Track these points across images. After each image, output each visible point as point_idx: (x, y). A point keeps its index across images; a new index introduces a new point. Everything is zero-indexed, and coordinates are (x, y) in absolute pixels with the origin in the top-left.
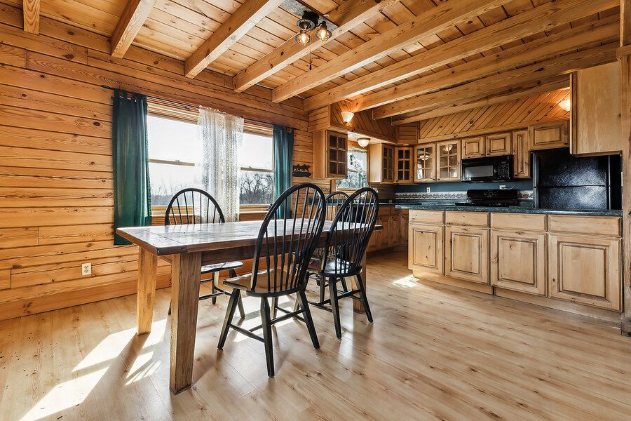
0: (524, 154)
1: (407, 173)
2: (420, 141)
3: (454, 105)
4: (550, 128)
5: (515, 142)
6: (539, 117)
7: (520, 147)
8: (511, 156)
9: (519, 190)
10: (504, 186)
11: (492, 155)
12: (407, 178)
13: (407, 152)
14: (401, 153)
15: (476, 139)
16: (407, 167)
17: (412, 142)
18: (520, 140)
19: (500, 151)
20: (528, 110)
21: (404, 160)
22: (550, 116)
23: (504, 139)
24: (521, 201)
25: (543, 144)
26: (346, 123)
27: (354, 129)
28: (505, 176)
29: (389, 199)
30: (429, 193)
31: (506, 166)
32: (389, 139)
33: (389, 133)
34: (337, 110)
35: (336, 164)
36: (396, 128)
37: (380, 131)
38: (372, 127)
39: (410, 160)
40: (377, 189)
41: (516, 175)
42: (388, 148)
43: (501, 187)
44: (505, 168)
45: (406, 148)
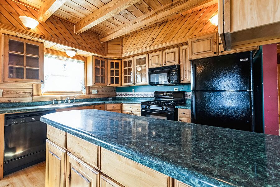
0: (187, 64)
1: (117, 79)
2: (123, 56)
3: (135, 23)
4: (203, 40)
5: (181, 55)
6: (196, 33)
7: (184, 58)
8: (179, 66)
9: (186, 92)
10: (177, 89)
11: (167, 65)
12: (117, 82)
13: (117, 64)
14: (112, 64)
15: (157, 53)
16: (117, 75)
17: (118, 56)
18: (184, 53)
19: (172, 61)
20: (188, 28)
21: (114, 69)
22: (204, 31)
23: (174, 52)
24: (187, 99)
25: (198, 53)
26: (28, 29)
27: (44, 37)
28: (175, 81)
29: (109, 97)
30: (133, 93)
31: (175, 73)
32: (96, 52)
33: (96, 47)
34: (12, 13)
35: (23, 69)
36: (105, 45)
37: (85, 45)
38: (74, 40)
39: (119, 69)
40: (96, 90)
41: (182, 81)
42: (101, 60)
43: (175, 89)
44: (175, 75)
45: (116, 61)
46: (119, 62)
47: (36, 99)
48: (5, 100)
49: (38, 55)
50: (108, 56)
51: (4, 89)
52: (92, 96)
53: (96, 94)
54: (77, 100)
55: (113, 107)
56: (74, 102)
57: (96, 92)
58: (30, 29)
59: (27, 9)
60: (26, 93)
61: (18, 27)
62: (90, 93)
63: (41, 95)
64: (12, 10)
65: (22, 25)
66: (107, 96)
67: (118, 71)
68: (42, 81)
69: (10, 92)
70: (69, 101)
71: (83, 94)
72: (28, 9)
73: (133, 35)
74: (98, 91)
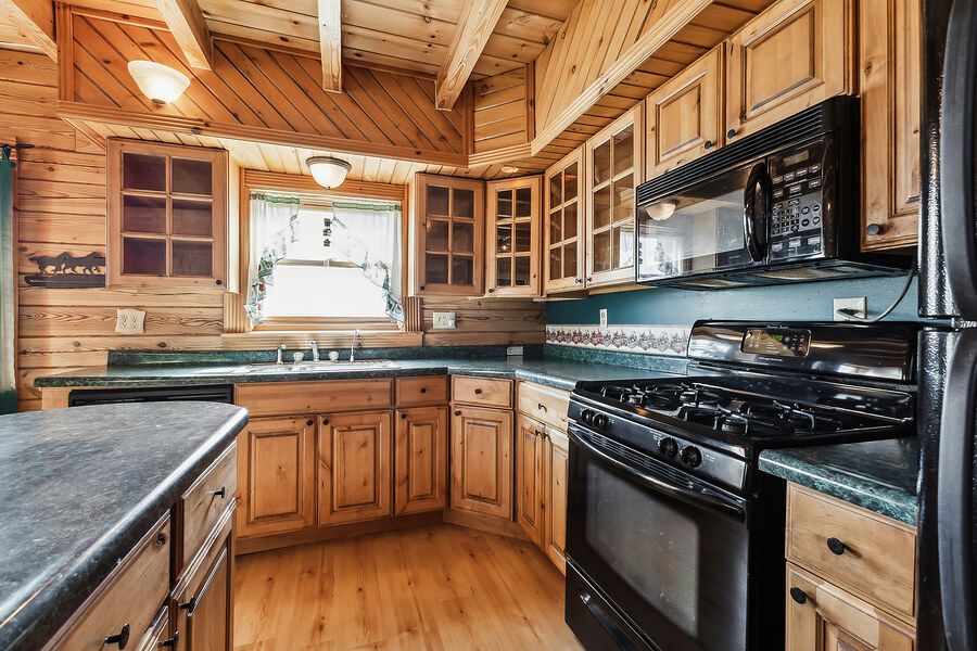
1: (523, 265)
2: (535, 147)
10: (854, 303)
11: (752, 128)
15: (692, 72)
16: (524, 244)
17: (517, 154)
19: (788, 93)
21: (513, 221)
26: (158, 104)
27: (207, 125)
28: (804, 242)
29: (511, 344)
30: (604, 328)
31: (810, 176)
32: (418, 153)
33: (419, 133)
34: (108, 62)
35: (162, 244)
36: (464, 119)
37: (370, 130)
38: (323, 118)
39: (533, 219)
40: (452, 314)
41: (882, 230)
42: (450, 184)
43: (839, 304)
44: (805, 190)
45: (520, 184)
46: (532, 183)
47: (238, 343)
48: (151, 343)
49: (208, 191)
50: (477, 164)
51: (149, 310)
52: (431, 339)
53: (449, 332)
54: (370, 352)
55: (478, 392)
56: (352, 359)
57: (451, 324)
58: (164, 103)
59: (152, 40)
60: (207, 322)
61: (130, 103)
62: (424, 327)
63: (247, 330)
64: (109, 53)
65: (137, 95)
66: (502, 339)
67: (528, 225)
68: (219, 282)
69: (164, 320)
70: (334, 355)
71: (397, 328)
72: (157, 37)
73: (566, 23)
74: (458, 321)
